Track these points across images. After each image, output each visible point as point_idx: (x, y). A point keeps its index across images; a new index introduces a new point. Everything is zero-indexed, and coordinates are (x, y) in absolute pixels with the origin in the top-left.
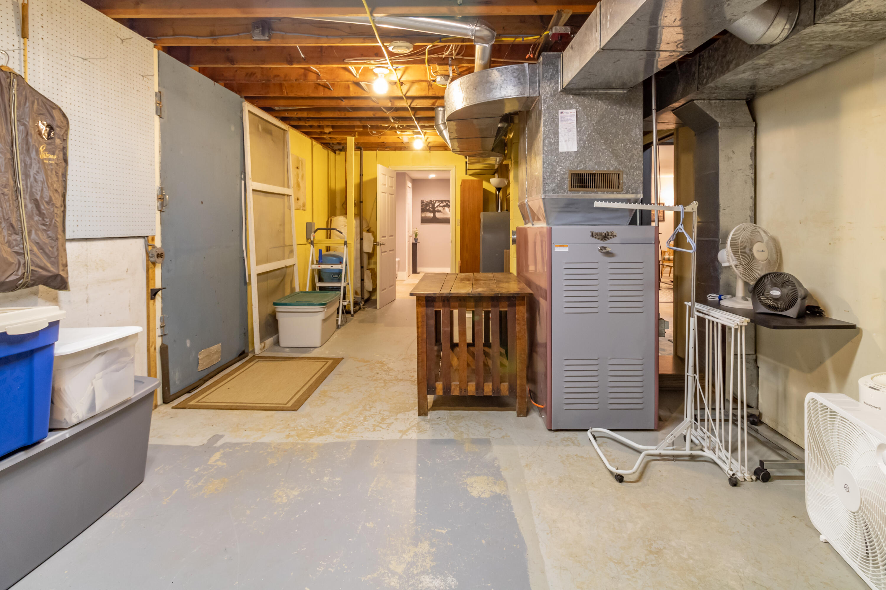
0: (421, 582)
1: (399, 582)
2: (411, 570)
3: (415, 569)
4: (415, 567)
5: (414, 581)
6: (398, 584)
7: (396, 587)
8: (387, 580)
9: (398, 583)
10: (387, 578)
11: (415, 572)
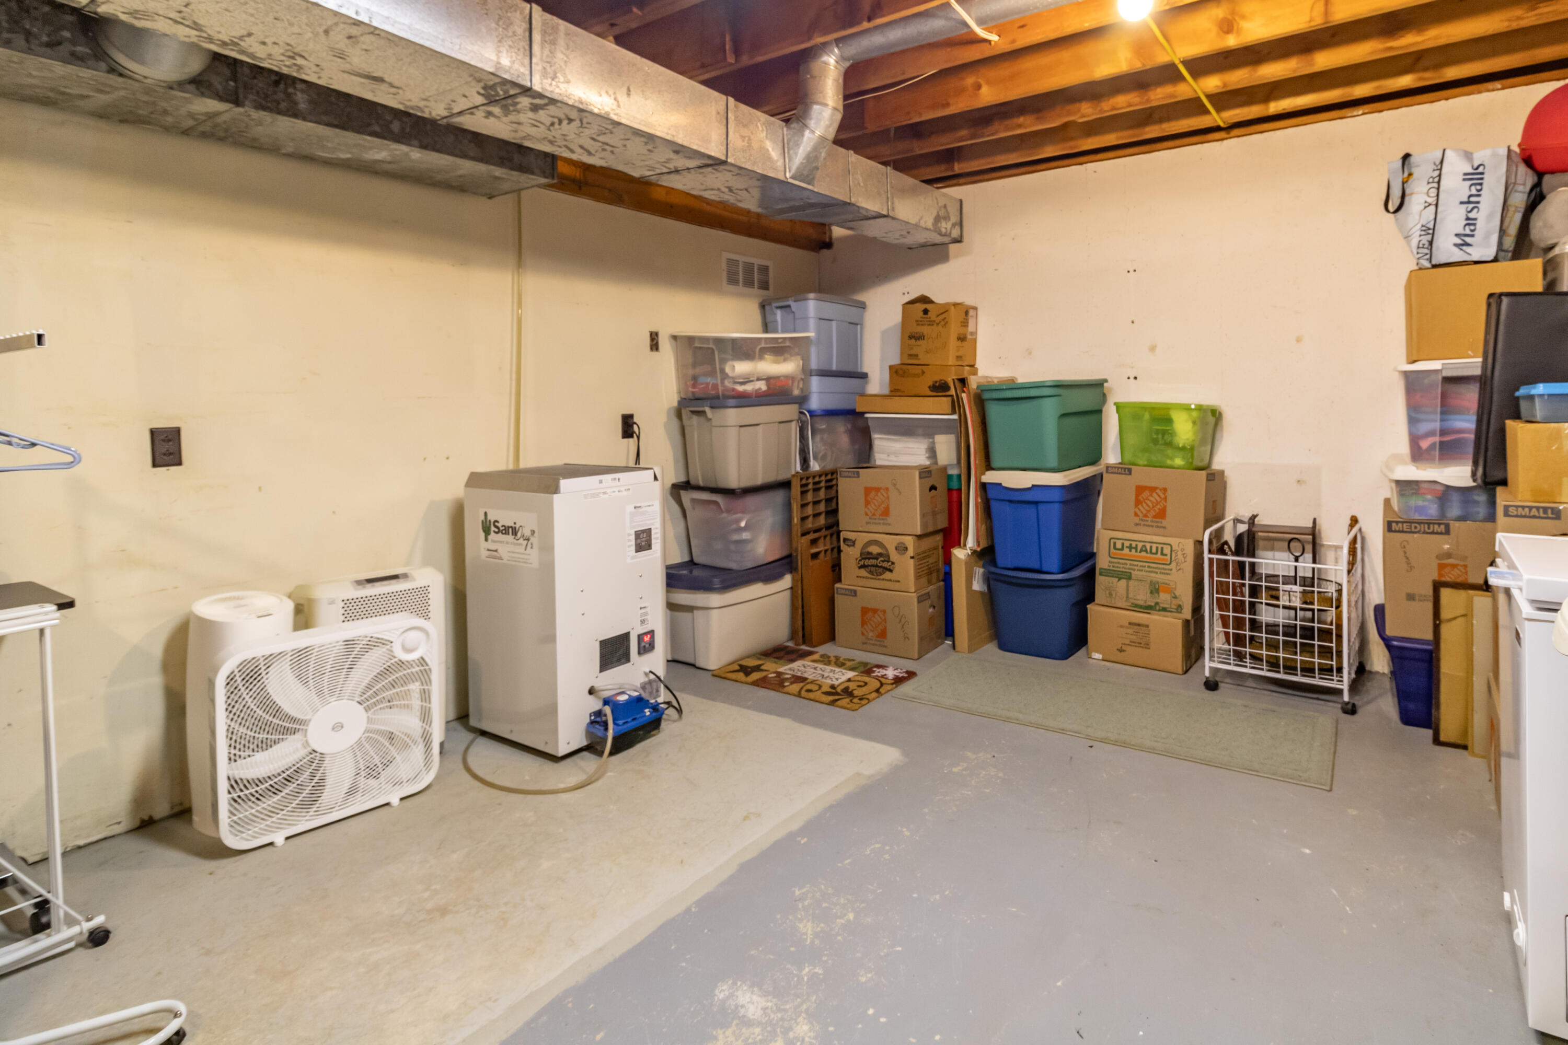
0: (764, 1009)
1: (795, 1025)
2: (760, 1037)
3: (752, 1036)
4: (750, 1041)
5: (772, 1016)
6: (798, 1021)
7: (805, 1019)
8: (810, 1037)
9: (797, 1024)
10: (807, 1039)
11: (757, 1030)
